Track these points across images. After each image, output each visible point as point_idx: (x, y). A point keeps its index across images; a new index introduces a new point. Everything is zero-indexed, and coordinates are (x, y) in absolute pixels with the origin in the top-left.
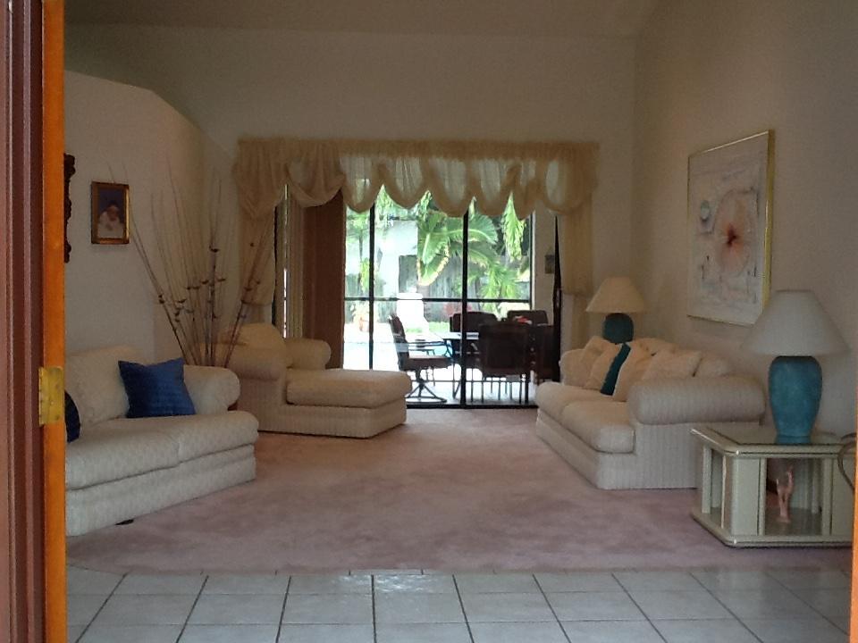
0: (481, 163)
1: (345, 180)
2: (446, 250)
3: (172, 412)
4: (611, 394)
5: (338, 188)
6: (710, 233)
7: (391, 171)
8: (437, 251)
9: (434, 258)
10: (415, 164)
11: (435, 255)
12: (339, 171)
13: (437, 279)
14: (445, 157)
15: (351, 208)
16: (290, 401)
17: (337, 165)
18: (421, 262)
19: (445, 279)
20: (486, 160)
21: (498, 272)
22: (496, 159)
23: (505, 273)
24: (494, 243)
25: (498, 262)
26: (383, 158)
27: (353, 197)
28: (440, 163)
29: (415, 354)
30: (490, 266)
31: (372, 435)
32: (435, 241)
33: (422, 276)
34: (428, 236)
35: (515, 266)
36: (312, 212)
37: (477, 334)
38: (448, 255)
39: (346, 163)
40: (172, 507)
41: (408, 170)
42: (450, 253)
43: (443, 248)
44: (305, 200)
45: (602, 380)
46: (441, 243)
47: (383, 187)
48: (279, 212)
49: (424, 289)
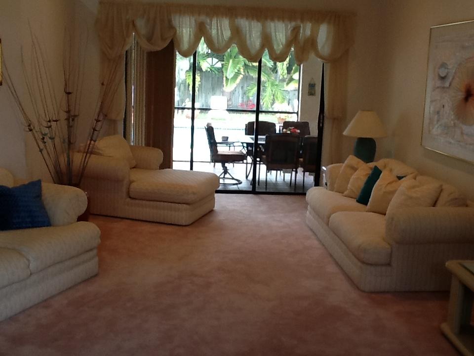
0: (272, 24)
1: (175, 33)
2: (242, 70)
3: (30, 225)
4: (366, 204)
5: (171, 38)
6: (447, 88)
7: (208, 27)
8: (236, 71)
9: (235, 75)
10: (226, 22)
11: (234, 73)
12: (172, 27)
13: (235, 88)
14: (247, 18)
15: (179, 52)
16: (132, 196)
17: (170, 21)
18: (226, 77)
19: (240, 88)
20: (276, 21)
21: (273, 85)
22: (283, 21)
23: (277, 85)
24: (271, 67)
25: (273, 78)
26: (203, 18)
27: (181, 46)
28: (243, 23)
29: (222, 150)
30: (268, 81)
31: (191, 223)
32: (235, 64)
33: (227, 85)
34: (231, 61)
35: (283, 80)
36: (152, 55)
37: (264, 137)
38: (243, 73)
39: (177, 20)
40: (24, 311)
41: (221, 28)
42: (244, 72)
43: (240, 68)
44: (147, 47)
45: (358, 193)
46: (239, 66)
47: (203, 39)
48: (129, 55)
49: (227, 93)
